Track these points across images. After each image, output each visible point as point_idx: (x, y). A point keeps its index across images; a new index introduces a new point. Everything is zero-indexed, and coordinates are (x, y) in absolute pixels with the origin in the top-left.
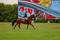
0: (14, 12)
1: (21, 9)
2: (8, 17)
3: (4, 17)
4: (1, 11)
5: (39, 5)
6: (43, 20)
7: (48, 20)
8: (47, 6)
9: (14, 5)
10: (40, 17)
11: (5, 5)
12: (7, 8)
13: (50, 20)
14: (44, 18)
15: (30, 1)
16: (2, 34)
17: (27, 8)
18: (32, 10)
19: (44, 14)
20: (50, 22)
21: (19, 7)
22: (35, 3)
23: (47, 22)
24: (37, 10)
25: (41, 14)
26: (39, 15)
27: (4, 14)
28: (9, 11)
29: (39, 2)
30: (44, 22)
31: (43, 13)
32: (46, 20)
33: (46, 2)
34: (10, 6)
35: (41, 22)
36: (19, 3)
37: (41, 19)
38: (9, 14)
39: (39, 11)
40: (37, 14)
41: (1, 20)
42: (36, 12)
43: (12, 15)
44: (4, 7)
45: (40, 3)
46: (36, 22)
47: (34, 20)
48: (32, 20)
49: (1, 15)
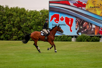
2: (32, 31)
3: (25, 31)
4: (21, 21)
7: (100, 37)
9: (41, 11)
10: (86, 33)
11: (27, 12)
12: (30, 16)
14: (94, 34)
16: (22, 60)
17: (64, 16)
19: (94, 26)
21: (51, 15)
22: (78, 8)
23: (98, 41)
24: (81, 20)
25: (88, 27)
26: (85, 28)
27: (26, 26)
28: (33, 21)
29: (84, 6)
30: (92, 41)
31: (91, 24)
32: (97, 36)
33: (96, 6)
34: (35, 13)
35: (88, 41)
36: (50, 8)
37: (88, 36)
38: (34, 27)
40: (81, 27)
41: (20, 37)
43: (39, 28)
44: (26, 14)
45: (87, 8)
46: (80, 40)
47: (76, 37)
48: (72, 37)
49: (20, 28)
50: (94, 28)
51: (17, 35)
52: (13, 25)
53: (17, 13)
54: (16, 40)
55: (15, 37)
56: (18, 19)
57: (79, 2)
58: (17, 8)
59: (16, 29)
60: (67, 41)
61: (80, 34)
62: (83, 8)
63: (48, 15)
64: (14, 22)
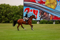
0: (19, 13)
1: (27, 10)
2: (14, 18)
3: (9, 18)
4: (7, 12)
5: (45, 6)
6: (48, 21)
7: (53, 21)
8: (53, 7)
9: (19, 6)
11: (11, 6)
12: (12, 9)
13: (55, 21)
15: (36, 2)
17: (33, 9)
18: (37, 11)
19: (50, 15)
20: (56, 23)
21: (25, 8)
22: (40, 4)
23: (53, 23)
24: (42, 11)
25: (46, 15)
26: (45, 16)
27: (10, 15)
28: (14, 12)
30: (49, 23)
31: (48, 14)
33: (51, 3)
34: (15, 7)
35: (46, 23)
36: (24, 4)
37: (46, 20)
38: (15, 15)
39: (44, 12)
42: (41, 13)
43: (18, 16)
44: (10, 8)
45: (46, 4)
46: (42, 23)
47: (39, 21)
48: (37, 21)
49: (6, 16)
50: (50, 16)
51: (5, 20)
52: (2, 14)
53: (5, 7)
54: (4, 23)
55: (3, 21)
56: (5, 11)
57: (41, 1)
58: (4, 4)
59: (4, 16)
60: (34, 23)
61: (42, 19)
62: (44, 4)
63: (23, 8)
64: (3, 12)
